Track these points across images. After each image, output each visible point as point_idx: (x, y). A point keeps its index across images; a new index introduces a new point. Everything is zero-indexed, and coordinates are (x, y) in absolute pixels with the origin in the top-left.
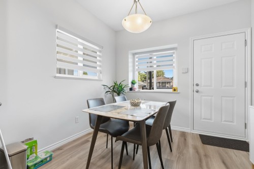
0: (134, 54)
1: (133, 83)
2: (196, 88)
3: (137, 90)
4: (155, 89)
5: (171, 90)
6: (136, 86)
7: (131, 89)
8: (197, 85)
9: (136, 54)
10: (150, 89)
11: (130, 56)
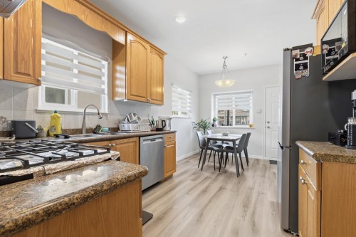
0: (215, 95)
1: (214, 120)
2: (267, 125)
3: (218, 126)
4: (234, 126)
5: (248, 126)
6: (216, 123)
7: (213, 125)
8: (268, 122)
9: (217, 95)
10: (228, 125)
11: (212, 97)
